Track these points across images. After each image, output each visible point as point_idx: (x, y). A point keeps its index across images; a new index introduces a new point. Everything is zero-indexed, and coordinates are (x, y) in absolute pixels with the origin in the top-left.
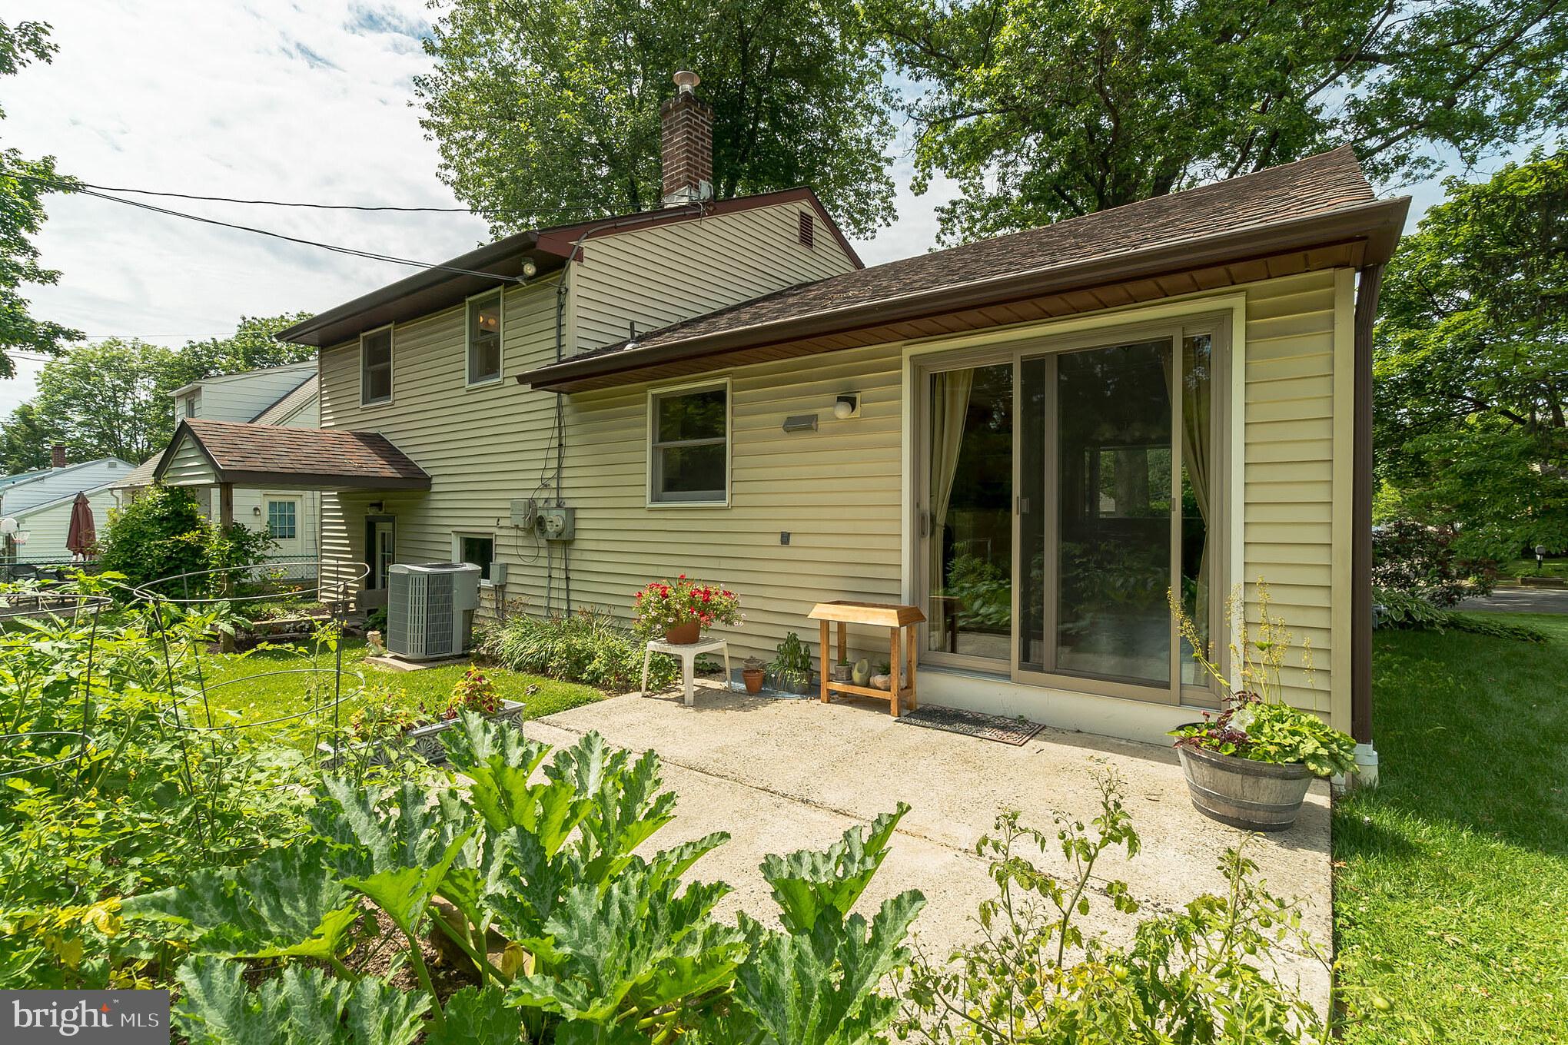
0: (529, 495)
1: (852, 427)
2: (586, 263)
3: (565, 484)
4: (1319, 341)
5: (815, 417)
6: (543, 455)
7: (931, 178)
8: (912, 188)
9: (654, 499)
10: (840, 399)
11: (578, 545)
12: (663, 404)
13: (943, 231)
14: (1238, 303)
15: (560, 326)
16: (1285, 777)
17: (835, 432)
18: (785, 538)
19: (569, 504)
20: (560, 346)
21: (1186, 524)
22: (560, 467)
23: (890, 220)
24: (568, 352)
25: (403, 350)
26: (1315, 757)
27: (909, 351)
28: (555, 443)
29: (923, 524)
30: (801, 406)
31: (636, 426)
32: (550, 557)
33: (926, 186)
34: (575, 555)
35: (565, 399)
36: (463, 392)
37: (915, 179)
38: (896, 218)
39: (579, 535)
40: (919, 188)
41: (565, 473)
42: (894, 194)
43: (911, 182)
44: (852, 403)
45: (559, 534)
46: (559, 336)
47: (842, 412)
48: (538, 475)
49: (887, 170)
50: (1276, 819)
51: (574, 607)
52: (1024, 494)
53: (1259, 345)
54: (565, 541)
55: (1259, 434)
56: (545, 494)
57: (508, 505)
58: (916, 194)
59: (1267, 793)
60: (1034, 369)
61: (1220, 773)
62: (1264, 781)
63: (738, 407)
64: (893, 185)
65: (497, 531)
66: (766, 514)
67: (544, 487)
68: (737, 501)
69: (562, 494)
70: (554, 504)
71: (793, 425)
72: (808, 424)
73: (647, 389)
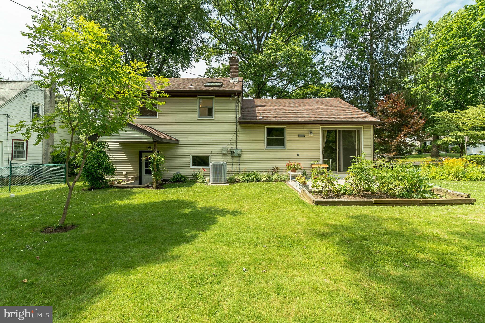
0: (226, 146)
1: (312, 137)
3: (238, 144)
4: (370, 132)
6: (230, 137)
9: (266, 148)
10: (310, 133)
11: (242, 157)
12: (269, 130)
14: (363, 127)
15: (236, 109)
17: (308, 138)
18: (298, 155)
19: (239, 148)
20: (237, 114)
24: (239, 115)
27: (321, 127)
28: (235, 135)
29: (322, 153)
30: (301, 133)
31: (261, 133)
32: (233, 160)
34: (241, 159)
35: (238, 125)
36: (196, 119)
39: (242, 155)
41: (238, 142)
44: (312, 133)
46: (237, 112)
48: (229, 142)
51: (241, 171)
53: (365, 132)
54: (239, 156)
56: (232, 146)
57: (221, 148)
63: (288, 132)
65: (211, 155)
66: (294, 151)
67: (231, 144)
68: (288, 148)
69: (238, 146)
70: (235, 148)
71: (300, 136)
72: (303, 136)
73: (264, 126)
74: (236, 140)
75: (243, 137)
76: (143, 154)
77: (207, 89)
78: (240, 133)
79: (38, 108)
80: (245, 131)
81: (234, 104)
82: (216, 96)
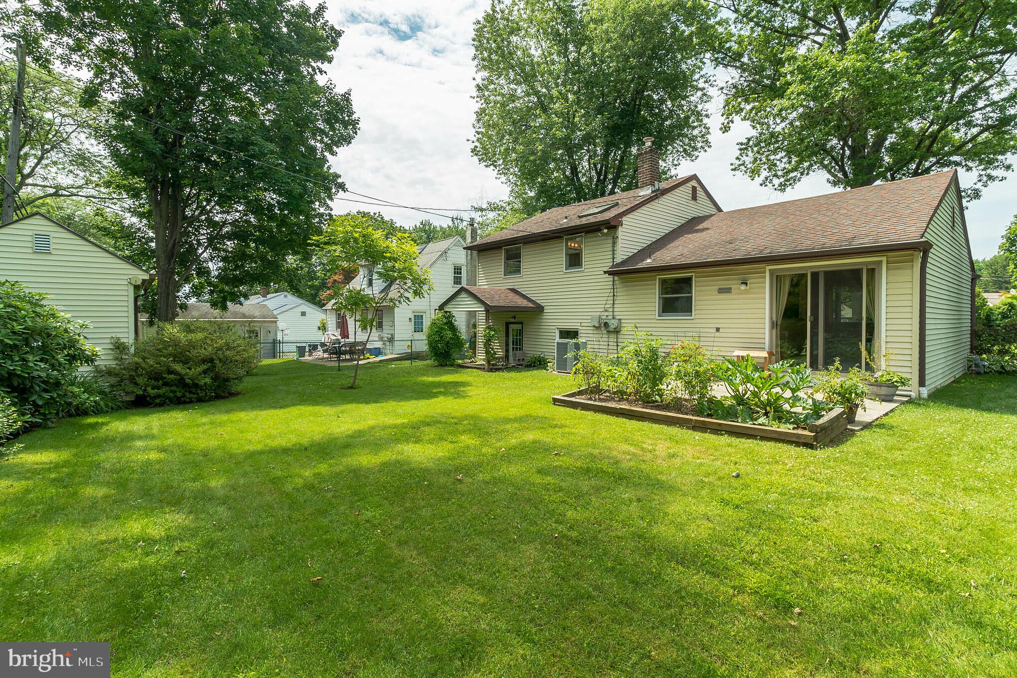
0: (599, 314)
1: (746, 292)
2: (624, 226)
3: (615, 310)
4: (907, 272)
5: (731, 288)
6: (606, 298)
7: (733, 123)
8: (721, 129)
9: (659, 316)
10: (742, 283)
11: (622, 332)
12: (663, 282)
13: (741, 154)
14: (884, 259)
15: (614, 250)
16: (888, 387)
17: (739, 294)
18: (718, 330)
19: (618, 317)
20: (614, 258)
21: (868, 325)
22: (614, 304)
23: (706, 148)
24: (618, 260)
25: (526, 255)
26: (896, 382)
27: (768, 268)
28: (612, 294)
29: (773, 325)
30: (725, 284)
31: (651, 289)
32: (609, 337)
33: (729, 127)
34: (620, 336)
35: (616, 278)
36: (562, 273)
37: (723, 124)
38: (710, 147)
39: (623, 329)
40: (725, 129)
41: (615, 306)
42: (709, 133)
43: (720, 126)
44: (746, 284)
45: (615, 329)
46: (614, 254)
47: (743, 287)
48: (603, 306)
49: (705, 120)
50: (887, 398)
52: (811, 315)
53: (890, 272)
54: (617, 331)
55: (890, 298)
56: (606, 314)
57: (590, 317)
58: (723, 133)
59: (884, 391)
60: (815, 275)
61: (871, 387)
62: (883, 388)
63: (697, 284)
64: (708, 128)
65: (580, 328)
66: (709, 321)
67: (606, 311)
68: (697, 316)
69: (615, 314)
70: (611, 317)
71: (721, 291)
72: (728, 290)
73: (655, 276)
74: (614, 303)
75: (624, 298)
76: (512, 327)
77: (584, 221)
78: (618, 290)
79: (461, 269)
80: (627, 286)
81: (610, 241)
82: (587, 232)
